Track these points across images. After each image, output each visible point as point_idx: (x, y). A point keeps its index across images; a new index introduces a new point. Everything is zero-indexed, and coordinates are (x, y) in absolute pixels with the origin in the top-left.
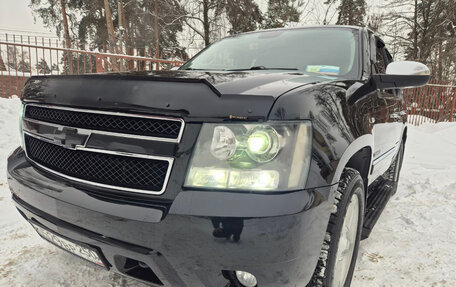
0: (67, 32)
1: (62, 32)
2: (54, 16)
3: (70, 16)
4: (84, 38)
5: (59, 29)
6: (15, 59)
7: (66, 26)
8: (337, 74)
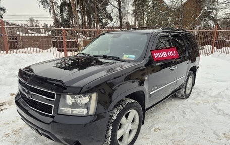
0: (54, 11)
1: (52, 11)
2: (48, 3)
3: (55, 3)
4: (62, 13)
5: (50, 9)
6: (33, 24)
7: (54, 8)
8: (133, 59)
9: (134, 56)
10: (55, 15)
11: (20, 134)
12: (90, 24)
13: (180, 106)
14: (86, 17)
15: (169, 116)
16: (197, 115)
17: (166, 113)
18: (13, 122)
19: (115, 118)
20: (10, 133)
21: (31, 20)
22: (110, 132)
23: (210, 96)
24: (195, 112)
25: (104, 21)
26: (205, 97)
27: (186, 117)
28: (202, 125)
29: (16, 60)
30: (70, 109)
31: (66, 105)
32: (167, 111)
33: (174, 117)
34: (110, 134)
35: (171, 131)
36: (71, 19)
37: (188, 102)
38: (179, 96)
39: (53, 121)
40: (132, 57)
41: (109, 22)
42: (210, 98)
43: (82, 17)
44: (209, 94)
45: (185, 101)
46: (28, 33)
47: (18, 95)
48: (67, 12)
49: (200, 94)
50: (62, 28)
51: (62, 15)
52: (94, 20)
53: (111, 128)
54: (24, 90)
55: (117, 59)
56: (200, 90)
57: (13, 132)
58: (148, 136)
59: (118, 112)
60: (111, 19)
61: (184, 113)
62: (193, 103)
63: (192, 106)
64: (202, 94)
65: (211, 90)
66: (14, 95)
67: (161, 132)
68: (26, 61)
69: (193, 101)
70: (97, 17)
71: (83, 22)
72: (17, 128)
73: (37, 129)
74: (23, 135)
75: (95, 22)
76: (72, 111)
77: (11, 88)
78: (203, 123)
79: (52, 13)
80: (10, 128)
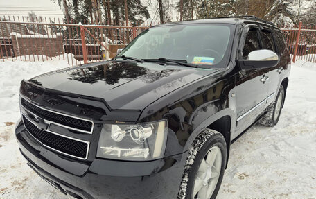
0: (66, 3)
1: (62, 2)
8: (211, 64)
9: (212, 59)
10: (67, 8)
11: (25, 188)
12: (117, 21)
13: (267, 138)
14: (111, 12)
15: (255, 153)
16: (297, 152)
17: (251, 150)
18: (13, 167)
19: (191, 162)
20: (9, 186)
21: (32, 16)
22: (185, 185)
23: (307, 122)
24: (293, 147)
25: (137, 17)
26: (300, 124)
27: (281, 154)
28: (308, 166)
29: (13, 71)
30: (119, 150)
31: (111, 143)
32: (251, 147)
33: (263, 155)
34: (184, 190)
35: (265, 178)
36: (89, 14)
37: (278, 131)
38: (264, 122)
39: (89, 172)
40: (210, 60)
41: (144, 19)
42: (309, 126)
43: (106, 11)
44: (305, 119)
45: (272, 130)
46: (27, 33)
47: (21, 124)
48: (84, 4)
49: (292, 119)
50: (80, 24)
51: (76, 8)
52: (123, 17)
53: (186, 179)
54: (32, 117)
55: (184, 64)
56: (289, 113)
57: (13, 184)
58: (232, 187)
59: (196, 153)
60: (147, 15)
61: (276, 148)
62: (285, 133)
63: (285, 137)
64: (295, 120)
65: (305, 113)
66: (11, 124)
67: (251, 180)
68: (28, 73)
69: (285, 129)
70: (127, 12)
71: (107, 18)
72: (20, 178)
73: (58, 183)
74: (30, 190)
75: (124, 19)
76: (122, 153)
77: (7, 113)
78: (309, 164)
79: (62, 4)
80: (8, 178)
